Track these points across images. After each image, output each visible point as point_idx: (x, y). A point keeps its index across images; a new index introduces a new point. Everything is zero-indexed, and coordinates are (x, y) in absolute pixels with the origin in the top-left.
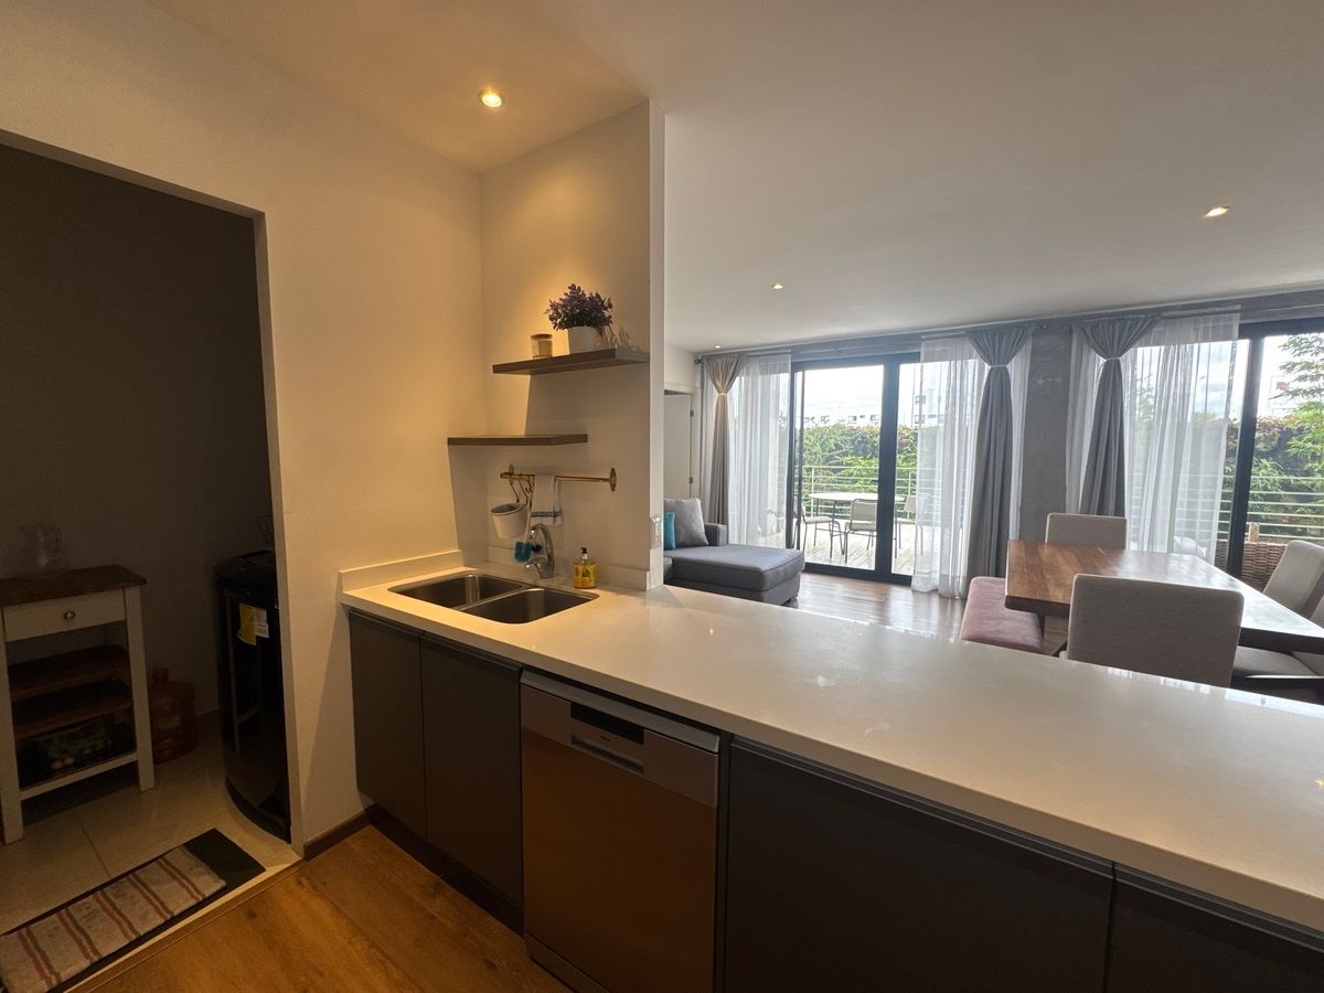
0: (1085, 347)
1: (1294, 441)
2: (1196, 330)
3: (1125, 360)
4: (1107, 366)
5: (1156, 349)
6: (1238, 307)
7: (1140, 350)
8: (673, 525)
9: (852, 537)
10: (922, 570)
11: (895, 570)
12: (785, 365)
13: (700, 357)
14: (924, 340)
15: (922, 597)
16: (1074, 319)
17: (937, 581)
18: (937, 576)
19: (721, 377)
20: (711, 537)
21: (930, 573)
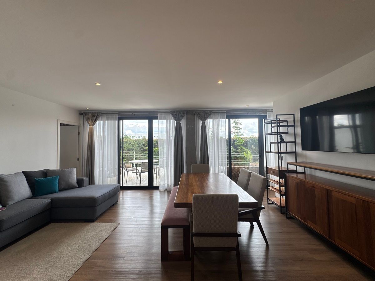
0: (198, 118)
1: (235, 142)
2: (219, 116)
3: (206, 122)
4: (202, 123)
5: (212, 120)
6: (226, 111)
7: (209, 120)
8: (58, 182)
9: (142, 174)
10: (162, 184)
11: (155, 184)
12: (116, 118)
13: (82, 112)
14: (159, 113)
15: (162, 193)
16: (195, 111)
17: (166, 187)
18: (166, 185)
19: (90, 120)
20: (80, 183)
21: (164, 185)
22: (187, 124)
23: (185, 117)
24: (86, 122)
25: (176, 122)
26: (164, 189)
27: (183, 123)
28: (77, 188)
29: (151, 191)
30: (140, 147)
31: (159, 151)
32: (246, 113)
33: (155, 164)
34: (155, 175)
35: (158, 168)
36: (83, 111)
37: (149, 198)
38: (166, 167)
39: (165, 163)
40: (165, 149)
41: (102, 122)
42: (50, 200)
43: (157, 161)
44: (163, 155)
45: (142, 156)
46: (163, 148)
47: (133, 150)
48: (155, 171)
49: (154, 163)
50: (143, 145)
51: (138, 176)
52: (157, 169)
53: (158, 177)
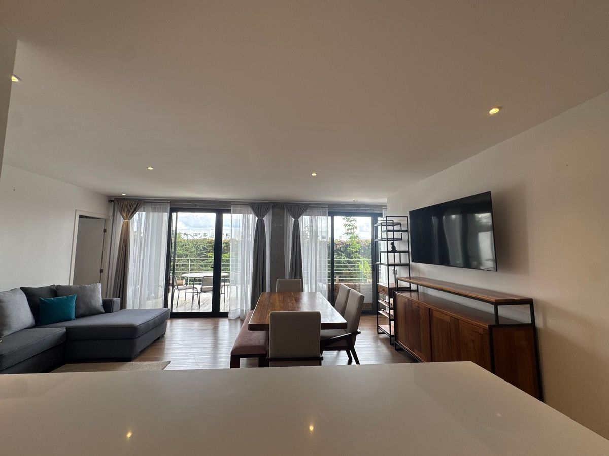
0: (288, 214)
2: (318, 212)
3: (300, 219)
4: (295, 221)
5: (308, 217)
6: (327, 206)
7: (304, 217)
8: (74, 303)
9: (203, 295)
10: (233, 308)
11: (222, 310)
12: (167, 208)
13: (113, 199)
14: (233, 204)
15: (233, 322)
16: (285, 203)
17: (239, 313)
18: (239, 310)
19: (126, 211)
20: (108, 307)
21: (236, 310)
22: (273, 222)
23: (270, 212)
24: (119, 213)
25: (257, 218)
26: (236, 317)
27: (267, 220)
28: (103, 313)
29: (216, 319)
30: (199, 252)
31: (231, 259)
32: (355, 210)
33: (223, 280)
34: (222, 297)
35: (228, 285)
36: (113, 196)
37: (213, 329)
38: (240, 285)
39: (239, 278)
40: (239, 256)
41: (144, 214)
42: (65, 330)
43: (227, 274)
44: (237, 266)
45: (202, 266)
46: (237, 254)
47: (187, 256)
48: (222, 290)
49: (222, 278)
50: (204, 249)
51: (196, 297)
52: (226, 287)
53: (227, 299)
